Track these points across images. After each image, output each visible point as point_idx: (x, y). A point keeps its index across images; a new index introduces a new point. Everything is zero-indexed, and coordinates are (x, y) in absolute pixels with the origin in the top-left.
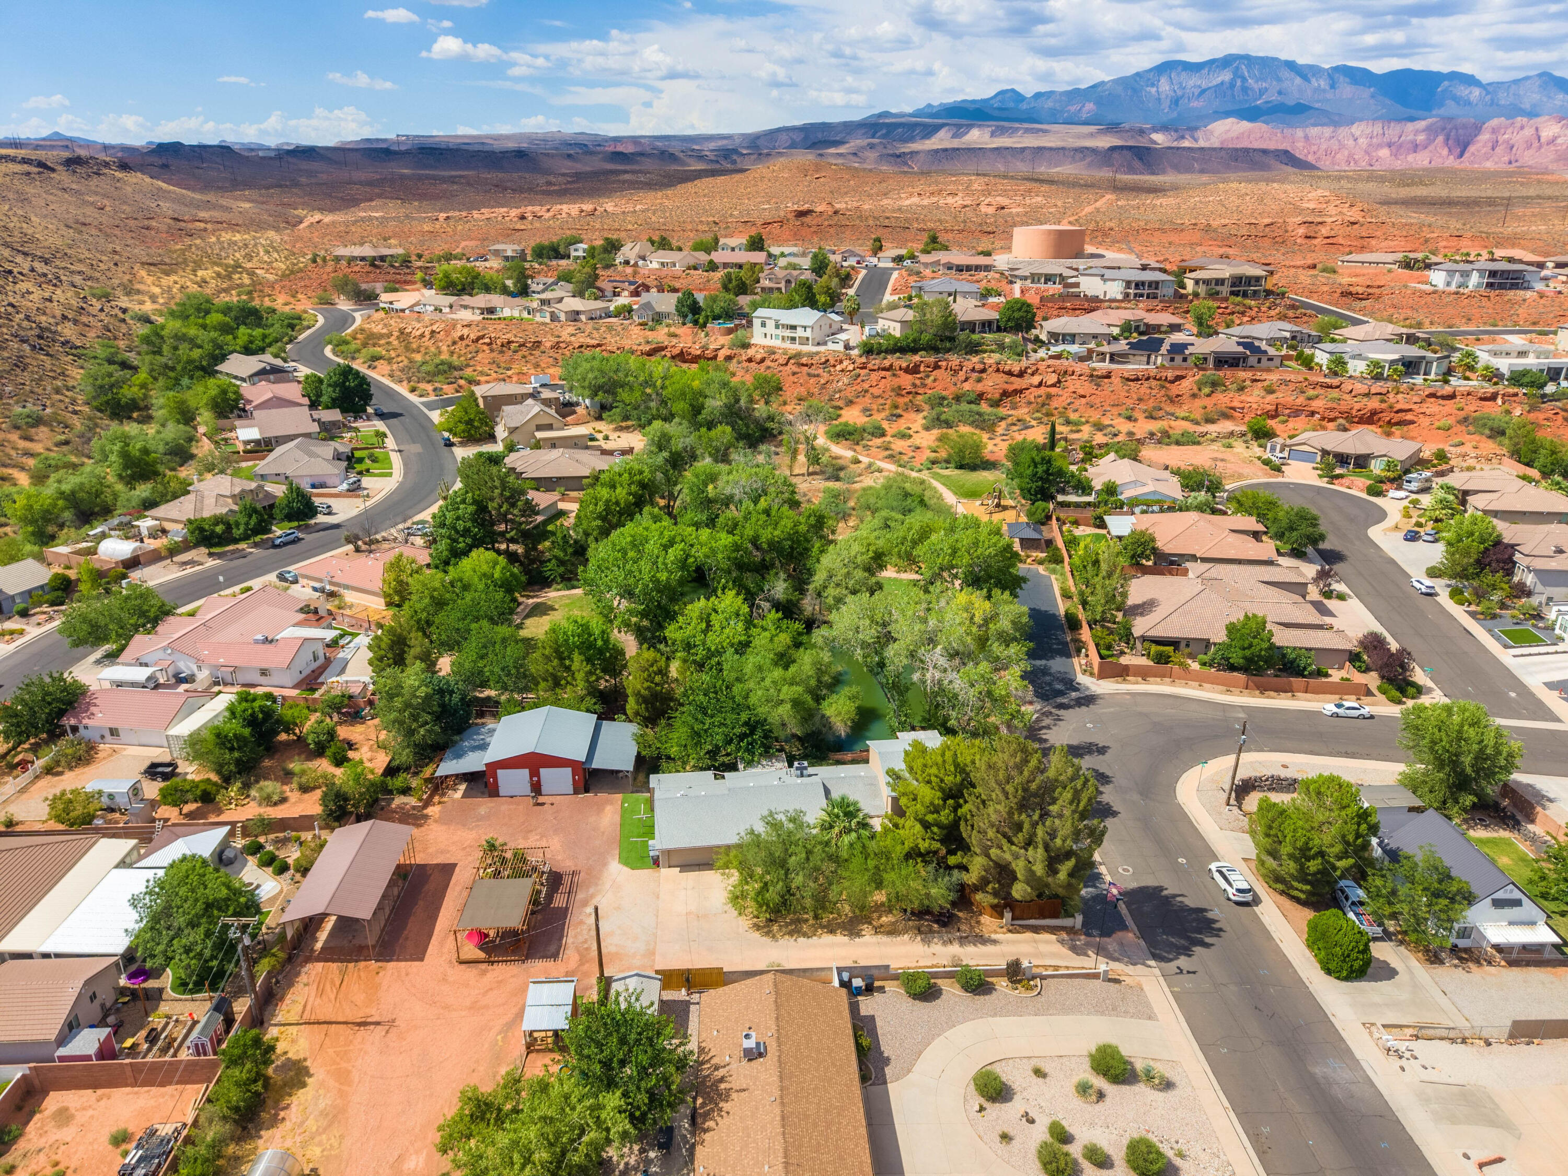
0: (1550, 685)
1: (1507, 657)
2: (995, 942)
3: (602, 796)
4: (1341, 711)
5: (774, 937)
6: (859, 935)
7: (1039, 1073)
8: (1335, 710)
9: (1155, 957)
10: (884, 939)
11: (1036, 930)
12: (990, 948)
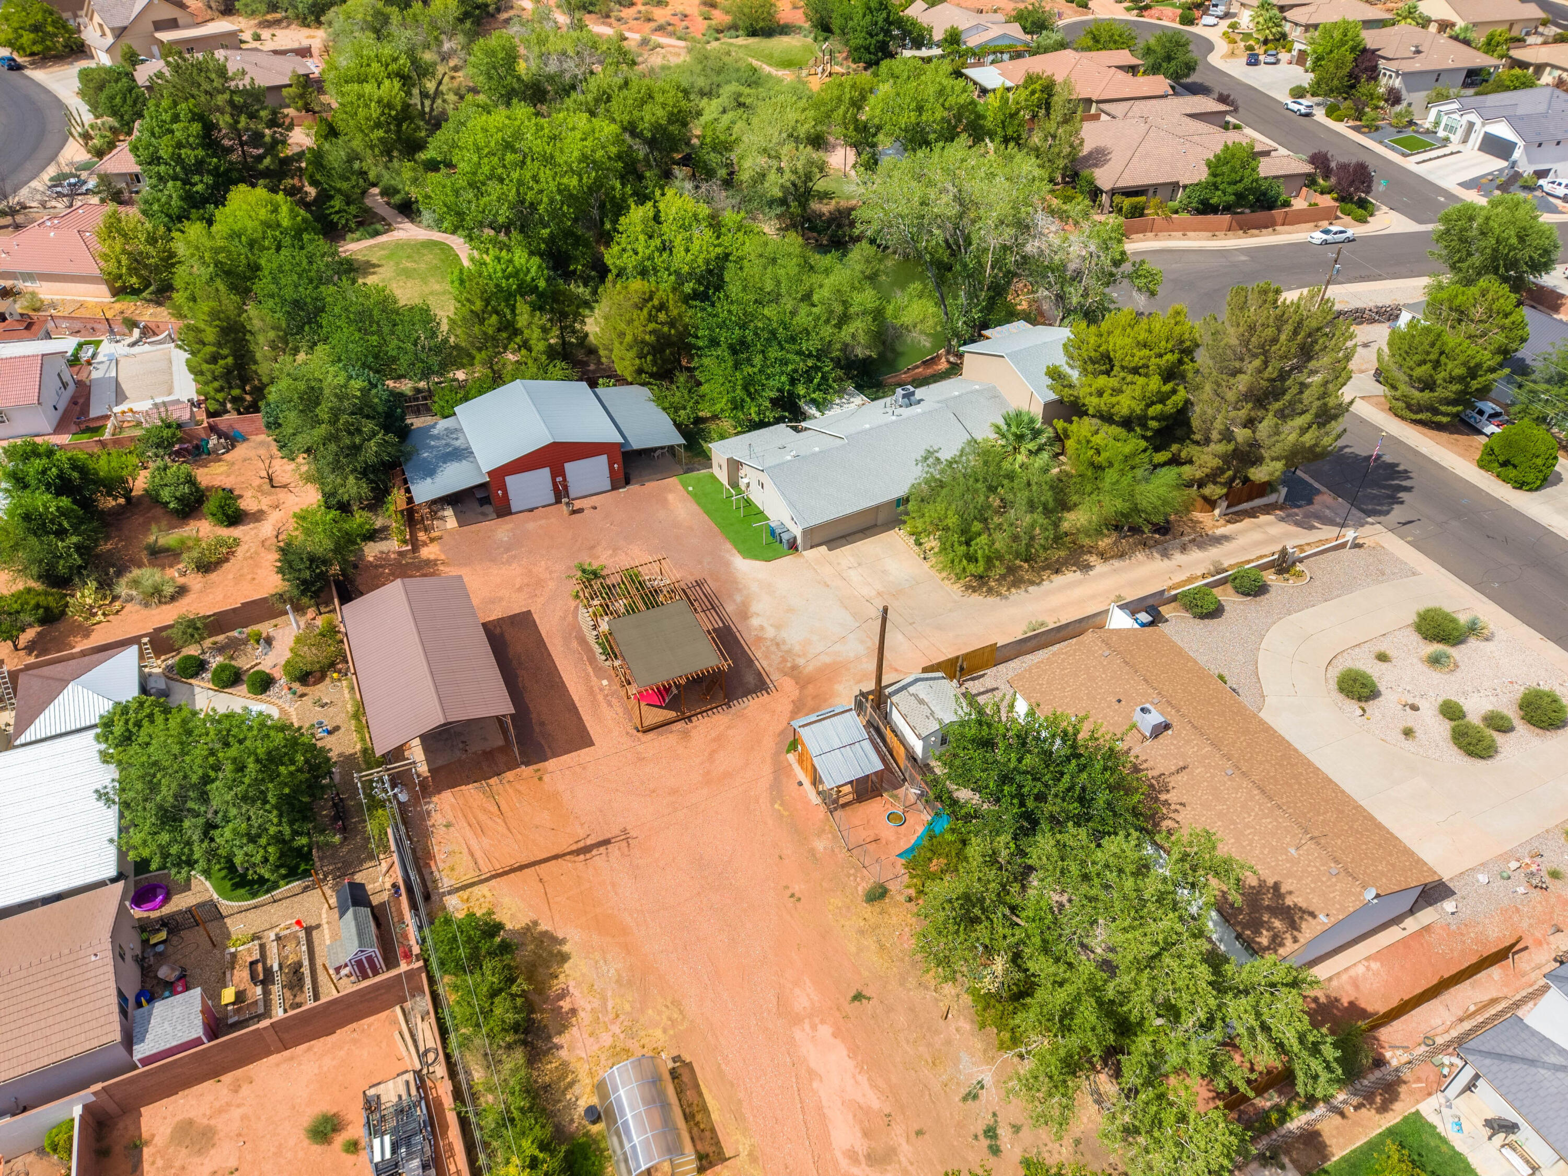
0: (1466, 185)
1: (1410, 163)
2: (1226, 538)
3: (652, 486)
4: (1329, 237)
5: (999, 594)
6: (1087, 567)
7: (1382, 658)
8: (1324, 237)
9: (1369, 513)
10: (1116, 563)
11: (1252, 514)
12: (1227, 547)
